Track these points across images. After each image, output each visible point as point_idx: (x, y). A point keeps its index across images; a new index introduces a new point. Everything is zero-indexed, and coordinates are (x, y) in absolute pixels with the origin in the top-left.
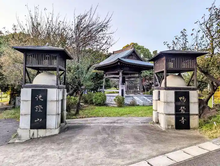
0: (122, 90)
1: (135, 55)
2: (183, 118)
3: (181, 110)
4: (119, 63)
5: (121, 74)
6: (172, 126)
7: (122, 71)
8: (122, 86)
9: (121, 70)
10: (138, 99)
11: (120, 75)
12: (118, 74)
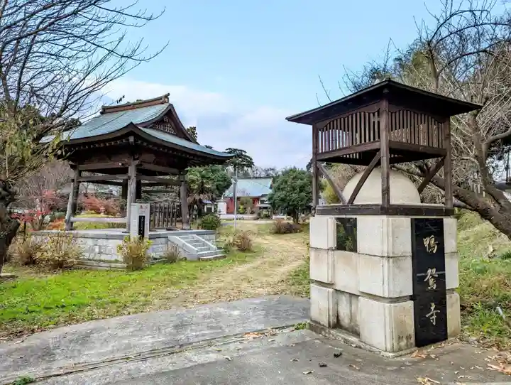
0: (140, 217)
1: (173, 125)
2: (433, 307)
3: (428, 280)
4: (132, 139)
5: (132, 172)
6: (407, 338)
7: (137, 162)
8: (141, 207)
9: (135, 159)
10: (183, 241)
11: (129, 174)
12: (124, 171)
